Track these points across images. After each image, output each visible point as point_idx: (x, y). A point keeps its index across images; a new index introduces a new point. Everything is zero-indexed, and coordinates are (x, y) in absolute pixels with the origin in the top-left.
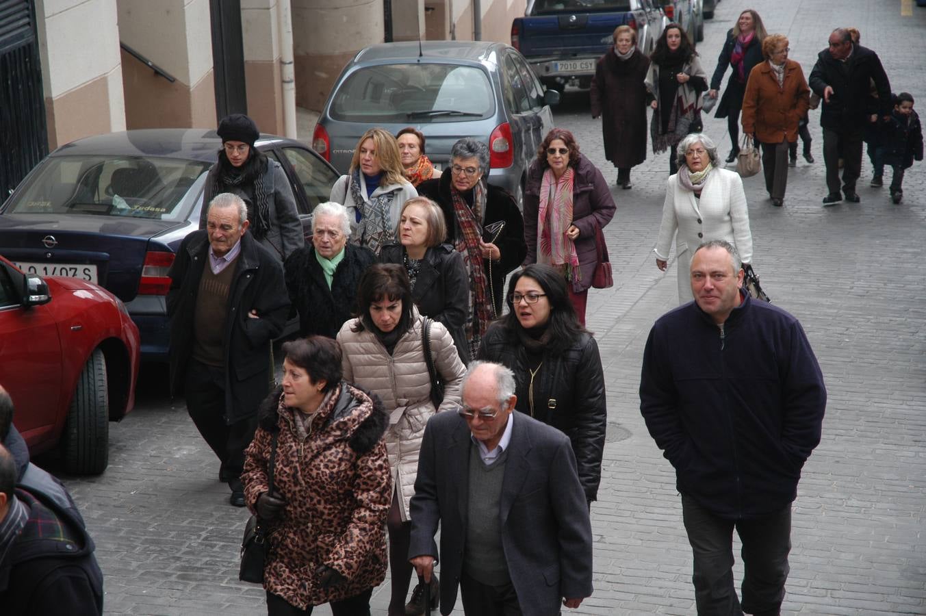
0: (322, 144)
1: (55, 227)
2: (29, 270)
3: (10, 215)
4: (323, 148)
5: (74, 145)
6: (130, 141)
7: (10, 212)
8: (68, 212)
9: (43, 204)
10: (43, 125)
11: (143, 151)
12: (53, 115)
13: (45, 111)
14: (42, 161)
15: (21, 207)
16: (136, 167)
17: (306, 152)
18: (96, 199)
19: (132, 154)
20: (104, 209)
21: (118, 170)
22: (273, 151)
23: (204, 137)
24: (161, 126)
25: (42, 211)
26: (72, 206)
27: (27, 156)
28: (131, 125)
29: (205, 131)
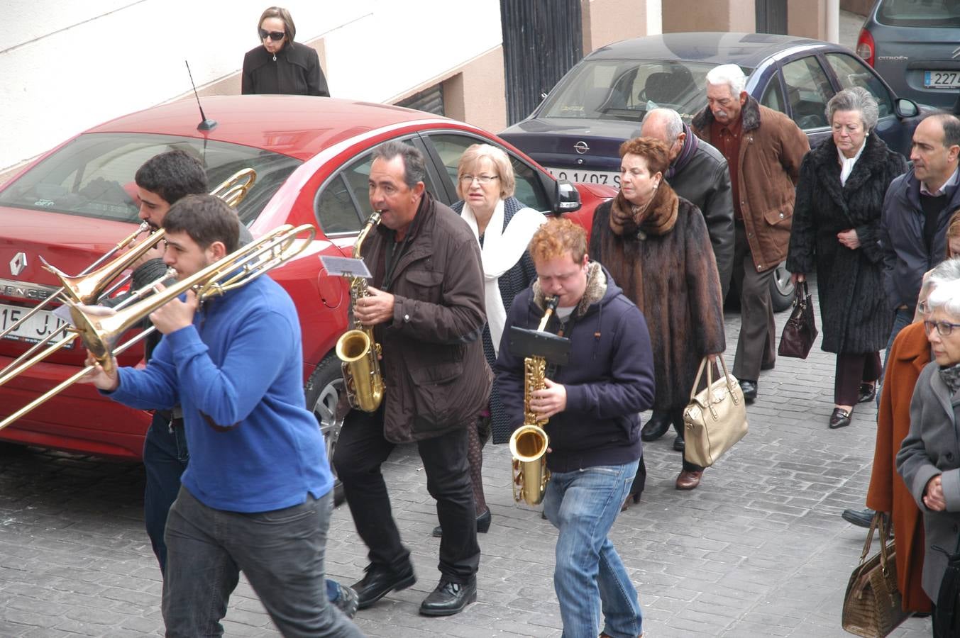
0: (867, 50)
1: (587, 133)
2: (560, 176)
3: (543, 119)
4: (867, 54)
5: (611, 49)
6: (667, 45)
7: (543, 116)
8: (600, 118)
9: (575, 109)
10: (579, 28)
11: (678, 55)
12: (589, 17)
13: (581, 13)
14: (577, 65)
15: (554, 111)
16: (671, 72)
17: (850, 58)
18: (629, 104)
19: (667, 58)
20: (637, 115)
21: (653, 74)
22: (815, 56)
23: (741, 41)
24: (697, 30)
25: (575, 116)
26: (605, 111)
27: (561, 60)
28: (666, 28)
29: (743, 35)
